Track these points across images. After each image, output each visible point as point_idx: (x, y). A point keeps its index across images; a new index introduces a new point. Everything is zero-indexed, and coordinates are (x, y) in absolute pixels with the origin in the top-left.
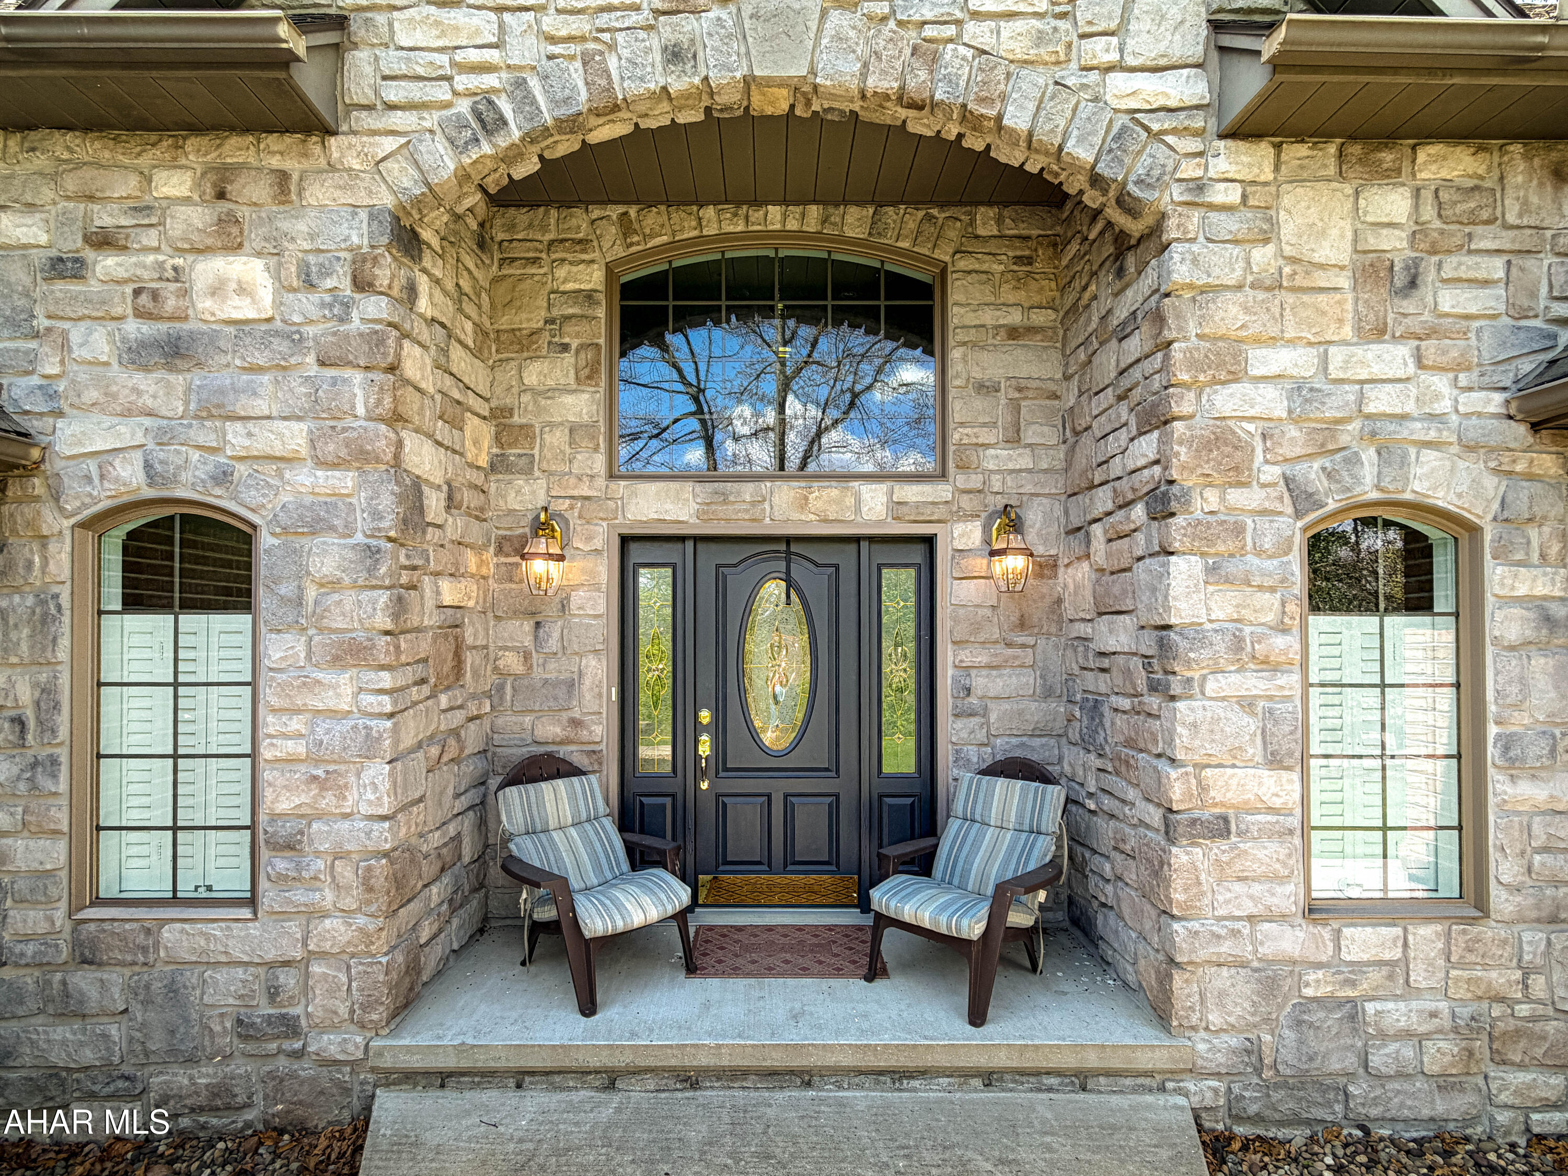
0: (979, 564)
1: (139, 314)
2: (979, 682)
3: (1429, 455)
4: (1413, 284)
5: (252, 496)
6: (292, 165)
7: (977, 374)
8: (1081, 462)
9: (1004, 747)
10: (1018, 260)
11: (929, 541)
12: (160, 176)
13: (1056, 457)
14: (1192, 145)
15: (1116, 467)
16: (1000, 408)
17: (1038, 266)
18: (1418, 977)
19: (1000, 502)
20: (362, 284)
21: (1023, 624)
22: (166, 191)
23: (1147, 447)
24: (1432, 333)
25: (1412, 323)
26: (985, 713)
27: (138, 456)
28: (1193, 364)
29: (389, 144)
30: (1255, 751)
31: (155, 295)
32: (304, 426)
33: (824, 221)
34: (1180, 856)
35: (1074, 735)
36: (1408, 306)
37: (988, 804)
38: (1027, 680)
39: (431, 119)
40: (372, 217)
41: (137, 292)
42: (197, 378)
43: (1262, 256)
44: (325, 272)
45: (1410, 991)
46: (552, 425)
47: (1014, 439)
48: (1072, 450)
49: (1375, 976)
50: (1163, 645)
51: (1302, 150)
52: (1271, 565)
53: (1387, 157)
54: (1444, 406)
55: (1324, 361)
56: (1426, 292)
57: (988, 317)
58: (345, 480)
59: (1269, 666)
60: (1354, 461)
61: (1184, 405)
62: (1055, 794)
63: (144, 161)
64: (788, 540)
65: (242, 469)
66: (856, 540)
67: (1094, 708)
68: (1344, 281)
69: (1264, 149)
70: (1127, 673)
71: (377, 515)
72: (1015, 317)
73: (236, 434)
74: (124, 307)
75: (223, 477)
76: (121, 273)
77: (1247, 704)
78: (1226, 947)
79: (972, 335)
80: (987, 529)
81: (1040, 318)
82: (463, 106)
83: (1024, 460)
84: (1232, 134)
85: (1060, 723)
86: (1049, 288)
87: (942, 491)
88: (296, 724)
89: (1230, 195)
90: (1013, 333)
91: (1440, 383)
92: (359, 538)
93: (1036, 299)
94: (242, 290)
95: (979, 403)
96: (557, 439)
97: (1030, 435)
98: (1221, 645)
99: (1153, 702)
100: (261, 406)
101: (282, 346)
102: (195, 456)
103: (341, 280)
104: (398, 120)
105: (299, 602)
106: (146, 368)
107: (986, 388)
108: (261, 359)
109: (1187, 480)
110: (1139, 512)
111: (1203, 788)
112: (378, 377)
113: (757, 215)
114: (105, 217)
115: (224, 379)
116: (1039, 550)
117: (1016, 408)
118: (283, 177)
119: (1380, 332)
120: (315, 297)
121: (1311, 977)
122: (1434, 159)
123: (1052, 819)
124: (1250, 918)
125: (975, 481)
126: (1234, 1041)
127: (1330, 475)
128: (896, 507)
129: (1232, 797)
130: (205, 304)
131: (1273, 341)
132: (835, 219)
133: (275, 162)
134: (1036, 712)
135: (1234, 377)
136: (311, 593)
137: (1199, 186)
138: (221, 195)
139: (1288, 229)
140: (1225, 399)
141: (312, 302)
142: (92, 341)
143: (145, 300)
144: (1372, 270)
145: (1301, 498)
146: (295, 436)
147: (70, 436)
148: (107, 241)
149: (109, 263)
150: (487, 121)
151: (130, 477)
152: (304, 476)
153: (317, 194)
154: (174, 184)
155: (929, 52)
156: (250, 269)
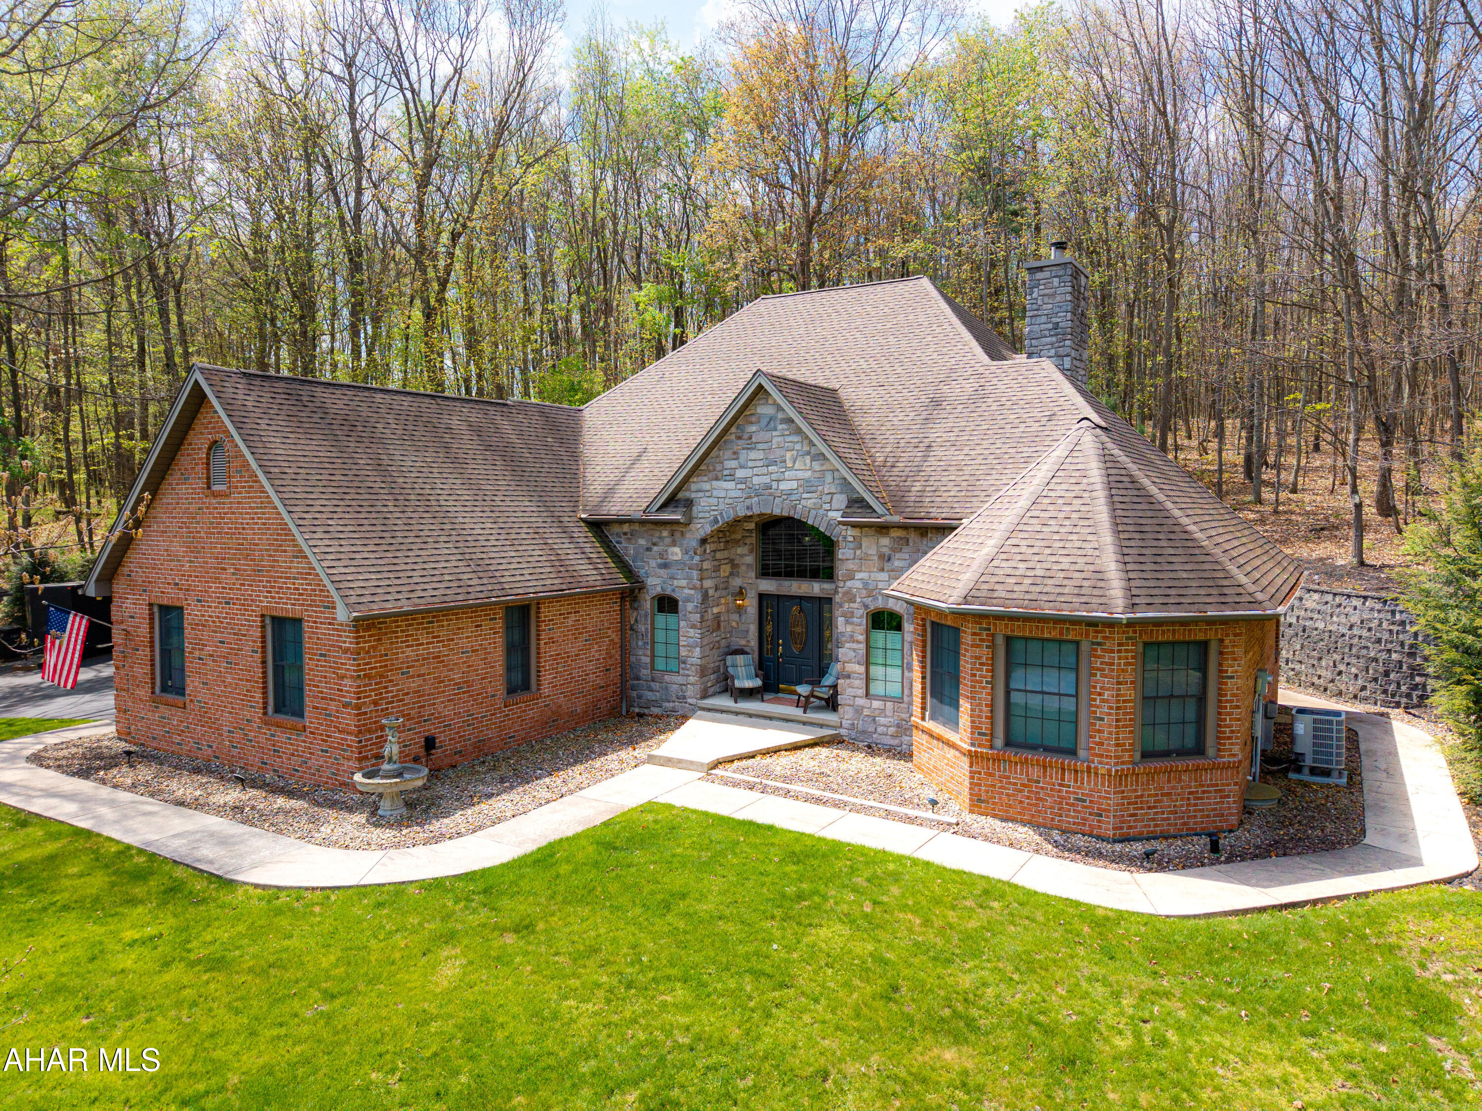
1: (660, 558)
3: (892, 599)
4: (889, 559)
5: (678, 594)
6: (684, 530)
12: (663, 532)
14: (844, 529)
18: (887, 713)
20: (695, 553)
24: (893, 570)
25: (890, 568)
27: (660, 586)
28: (843, 576)
29: (700, 526)
30: (856, 660)
31: (663, 555)
32: (686, 581)
34: (840, 681)
39: (707, 520)
40: (697, 540)
41: (659, 554)
42: (669, 571)
43: (858, 552)
44: (690, 551)
45: (886, 716)
49: (879, 711)
50: (836, 636)
52: (859, 620)
53: (885, 532)
55: (870, 577)
56: (893, 560)
58: (693, 591)
59: (858, 642)
60: (876, 599)
65: (676, 589)
68: (875, 558)
69: (858, 529)
73: (676, 583)
74: (658, 557)
75: (674, 591)
76: (657, 550)
77: (854, 650)
78: (849, 702)
82: (712, 518)
89: (851, 539)
92: (694, 604)
94: (677, 554)
98: (848, 638)
100: (680, 577)
101: (683, 565)
102: (669, 586)
103: (692, 553)
104: (701, 521)
105: (685, 615)
106: (661, 569)
108: (679, 567)
109: (841, 601)
111: (845, 667)
114: (655, 540)
115: (674, 571)
118: (681, 535)
119: (882, 570)
120: (688, 556)
121: (866, 710)
122: (895, 532)
124: (855, 697)
126: (850, 722)
127: (872, 601)
128: (822, 590)
129: (850, 670)
130: (671, 557)
131: (860, 571)
135: (852, 579)
137: (845, 538)
138: (672, 537)
139: (863, 547)
140: (849, 584)
141: (686, 557)
142: (653, 563)
143: (661, 555)
144: (882, 557)
145: (866, 606)
146: (684, 583)
147: (651, 581)
148: (655, 544)
149: (655, 548)
150: (716, 521)
151: (659, 589)
152: (687, 591)
153: (688, 535)
154: (665, 534)
155: (795, 507)
156: (677, 550)
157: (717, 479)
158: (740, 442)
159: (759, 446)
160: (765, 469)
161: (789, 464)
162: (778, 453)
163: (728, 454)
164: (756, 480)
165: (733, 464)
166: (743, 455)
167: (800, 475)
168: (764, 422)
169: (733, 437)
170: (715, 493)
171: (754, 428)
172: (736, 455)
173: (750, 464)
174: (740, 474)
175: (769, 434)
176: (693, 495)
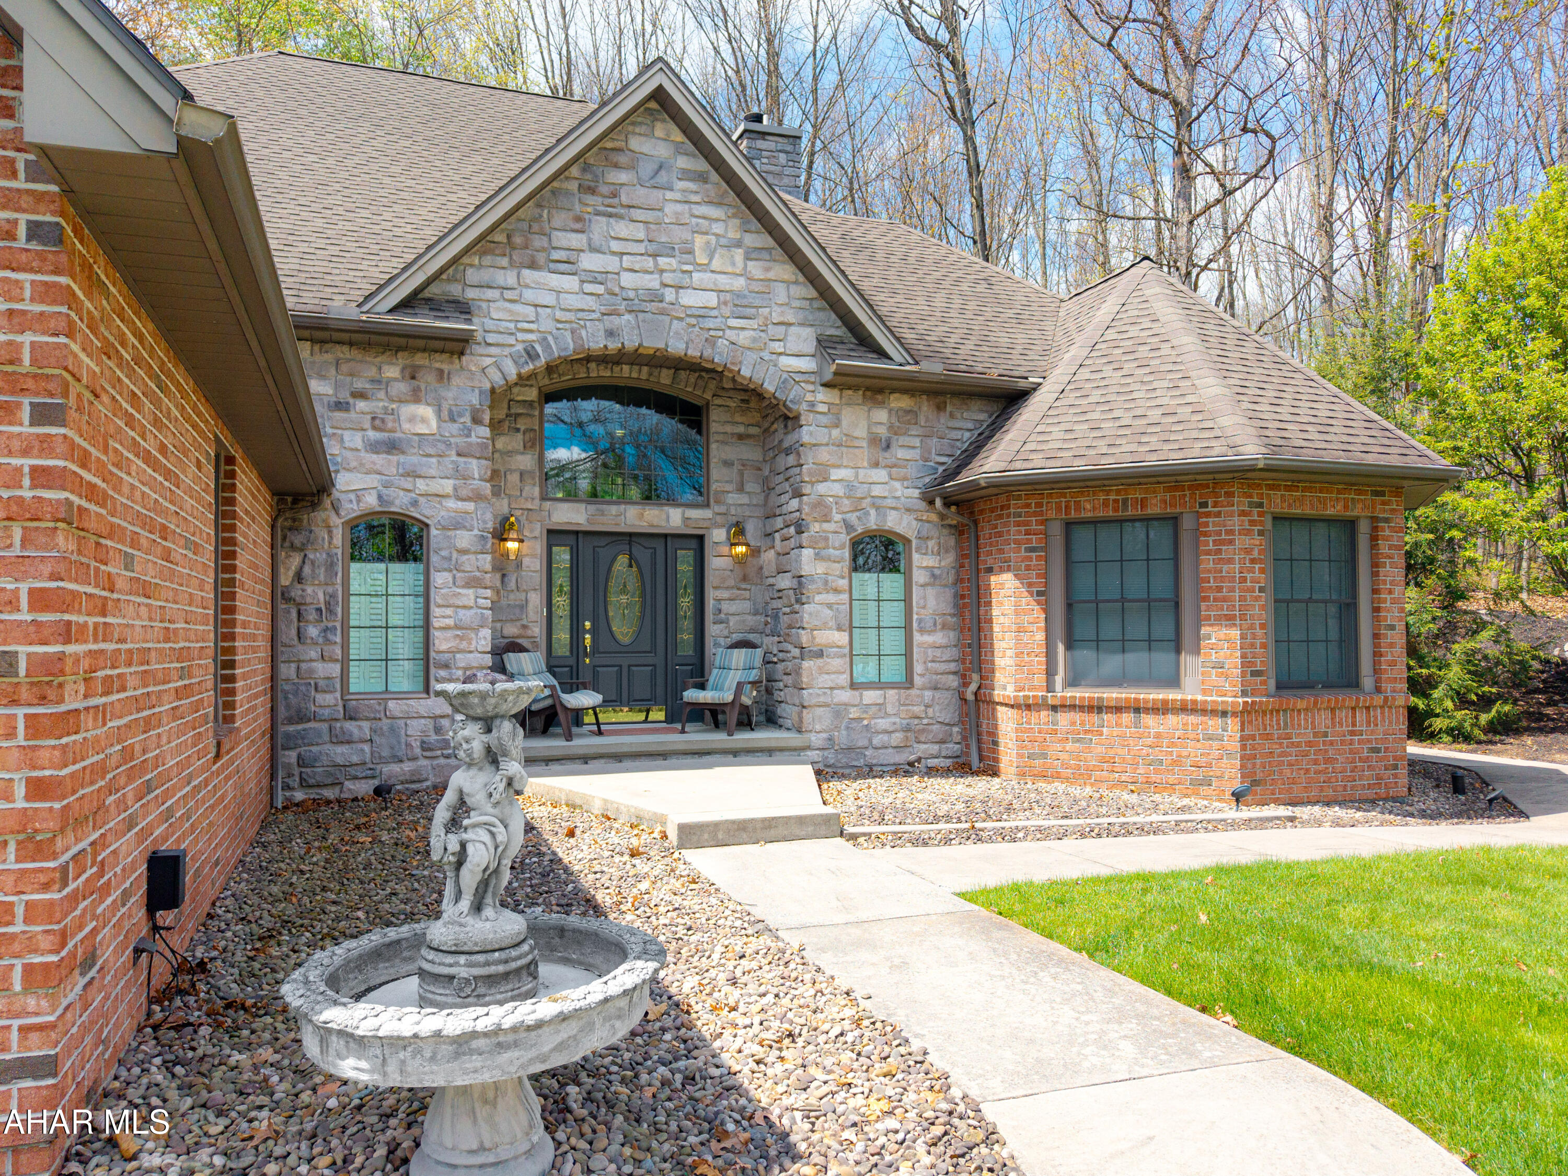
0: (725, 550)
1: (374, 428)
2: (725, 606)
3: (893, 513)
4: (888, 447)
5: (427, 512)
6: (445, 367)
7: (724, 456)
8: (771, 503)
9: (736, 637)
10: (743, 401)
11: (701, 539)
12: (385, 368)
13: (759, 499)
14: (810, 387)
15: (785, 509)
16: (734, 473)
17: (752, 405)
18: (890, 710)
19: (734, 519)
20: (476, 421)
21: (745, 579)
22: (389, 374)
23: (794, 503)
24: (894, 466)
25: (889, 462)
26: (726, 622)
27: (374, 492)
28: (810, 474)
29: (488, 361)
30: (832, 624)
31: (383, 421)
32: (451, 482)
33: (650, 374)
34: (806, 664)
35: (768, 631)
36: (887, 455)
37: (730, 661)
38: (747, 606)
39: (507, 351)
40: (481, 393)
41: (373, 419)
42: (402, 458)
43: (835, 433)
44: (461, 415)
45: (887, 715)
46: (511, 471)
47: (741, 489)
48: (767, 497)
49: (874, 709)
50: (800, 583)
51: (850, 392)
52: (837, 553)
53: (880, 397)
54: (899, 494)
55: (857, 476)
56: (893, 448)
57: (729, 429)
58: (470, 506)
59: (836, 591)
60: (867, 514)
61: (806, 489)
62: (759, 652)
63: (379, 359)
64: (631, 535)
65: (422, 500)
66: (666, 536)
67: (776, 617)
68: (865, 444)
69: (836, 392)
70: (788, 597)
71: (485, 522)
72: (741, 429)
73: (421, 485)
74: (367, 425)
75: (415, 503)
76: (367, 410)
77: (830, 606)
78: (822, 699)
79: (721, 437)
80: (728, 532)
81: (754, 430)
82: (520, 347)
83: (745, 499)
84: (826, 385)
85: (761, 627)
86: (757, 417)
87: (706, 513)
88: (449, 611)
89: (822, 408)
90: (741, 437)
91: (897, 485)
92: (476, 532)
93: (752, 421)
94: (424, 420)
95: (725, 471)
96: (514, 478)
97: (749, 487)
98: (820, 584)
99: (797, 607)
100: (433, 472)
101: (441, 446)
102: (402, 493)
103: (467, 419)
104: (493, 350)
105: (450, 559)
106: (377, 453)
107: (727, 464)
108: (431, 451)
109: (809, 519)
110: (792, 530)
111: (814, 638)
112: (484, 462)
113: (617, 369)
114: (359, 385)
115: (414, 459)
116: (752, 543)
117: (741, 473)
118: (441, 372)
119: (876, 465)
120: (456, 426)
121: (852, 710)
122: (896, 399)
123: (758, 662)
124: (831, 688)
125: (722, 509)
126: (825, 735)
127: (859, 518)
128: (686, 520)
129: (823, 641)
130: (406, 426)
131: (839, 467)
132: (656, 374)
133: (438, 365)
134: (751, 620)
135: (825, 480)
136: (455, 555)
137: (812, 404)
138: (413, 378)
139: (844, 423)
140: (822, 488)
141: (454, 428)
142: (354, 439)
143: (377, 422)
144: (874, 440)
145: (849, 527)
146: (447, 486)
147: (344, 482)
148: (361, 395)
149: (361, 405)
150: (531, 355)
151: (371, 501)
152: (451, 504)
153: (456, 380)
154: (392, 371)
155: (712, 342)
156: (426, 411)
157: (533, 266)
158: (590, 199)
159: (637, 214)
160: (649, 263)
161: (702, 259)
162: (680, 234)
163: (560, 218)
164: (627, 279)
165: (576, 240)
166: (599, 226)
167: (723, 281)
168: (647, 169)
169: (573, 186)
170: (528, 295)
171: (623, 177)
172: (580, 224)
173: (615, 246)
174: (589, 262)
175: (659, 194)
176: (471, 294)
